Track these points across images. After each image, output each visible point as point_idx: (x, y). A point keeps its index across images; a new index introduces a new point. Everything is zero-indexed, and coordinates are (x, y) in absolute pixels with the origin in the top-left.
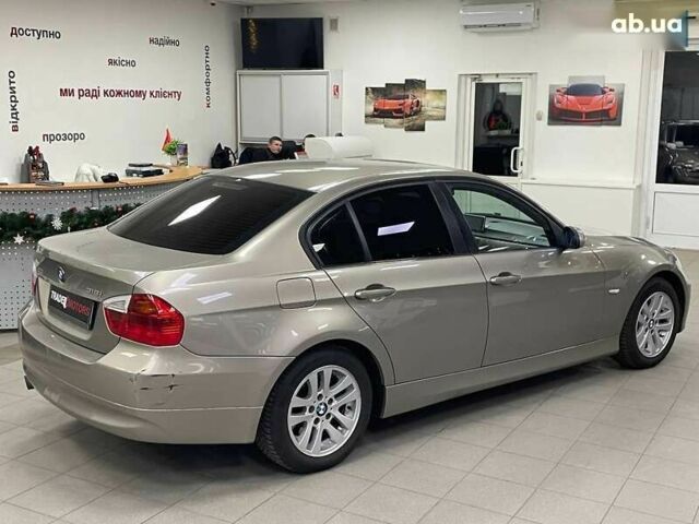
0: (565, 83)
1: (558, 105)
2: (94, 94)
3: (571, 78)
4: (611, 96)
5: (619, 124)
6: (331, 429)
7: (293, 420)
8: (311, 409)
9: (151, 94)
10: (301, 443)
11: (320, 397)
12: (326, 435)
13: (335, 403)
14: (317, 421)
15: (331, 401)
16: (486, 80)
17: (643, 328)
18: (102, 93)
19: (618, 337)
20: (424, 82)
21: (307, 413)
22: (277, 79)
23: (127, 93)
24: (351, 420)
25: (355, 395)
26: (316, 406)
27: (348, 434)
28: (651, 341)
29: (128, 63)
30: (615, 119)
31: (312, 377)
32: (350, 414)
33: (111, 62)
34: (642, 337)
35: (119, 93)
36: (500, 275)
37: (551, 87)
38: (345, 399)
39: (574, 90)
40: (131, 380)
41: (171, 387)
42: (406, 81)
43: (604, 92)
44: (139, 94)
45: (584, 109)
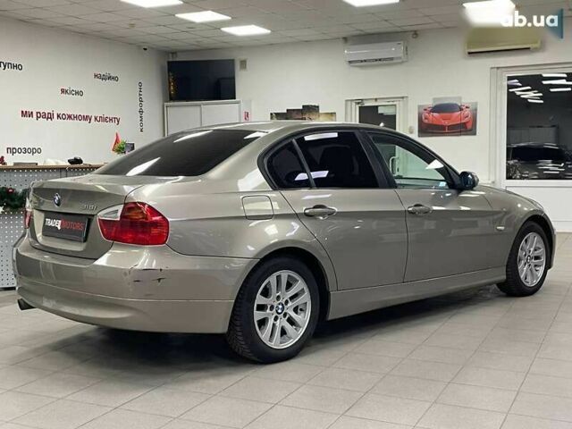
0: (430, 103)
1: (426, 121)
2: (49, 117)
3: (434, 99)
4: (467, 112)
5: (475, 134)
6: (288, 326)
7: (258, 315)
8: (272, 308)
9: (96, 119)
10: (264, 335)
11: (278, 298)
12: (283, 332)
13: (290, 304)
14: (276, 319)
15: (287, 302)
16: (367, 104)
17: (523, 262)
18: (55, 116)
19: (505, 269)
20: (318, 107)
21: (268, 311)
22: (198, 108)
23: (76, 117)
24: (304, 319)
25: (306, 298)
26: (275, 304)
27: (302, 331)
28: (529, 273)
29: (77, 93)
30: (471, 130)
31: (272, 279)
32: (302, 314)
33: (63, 91)
34: (523, 270)
35: (70, 117)
36: (416, 206)
37: (419, 107)
38: (298, 301)
39: (438, 109)
40: (125, 274)
41: (159, 280)
42: (303, 106)
43: (461, 110)
44: (87, 118)
45: (446, 123)
